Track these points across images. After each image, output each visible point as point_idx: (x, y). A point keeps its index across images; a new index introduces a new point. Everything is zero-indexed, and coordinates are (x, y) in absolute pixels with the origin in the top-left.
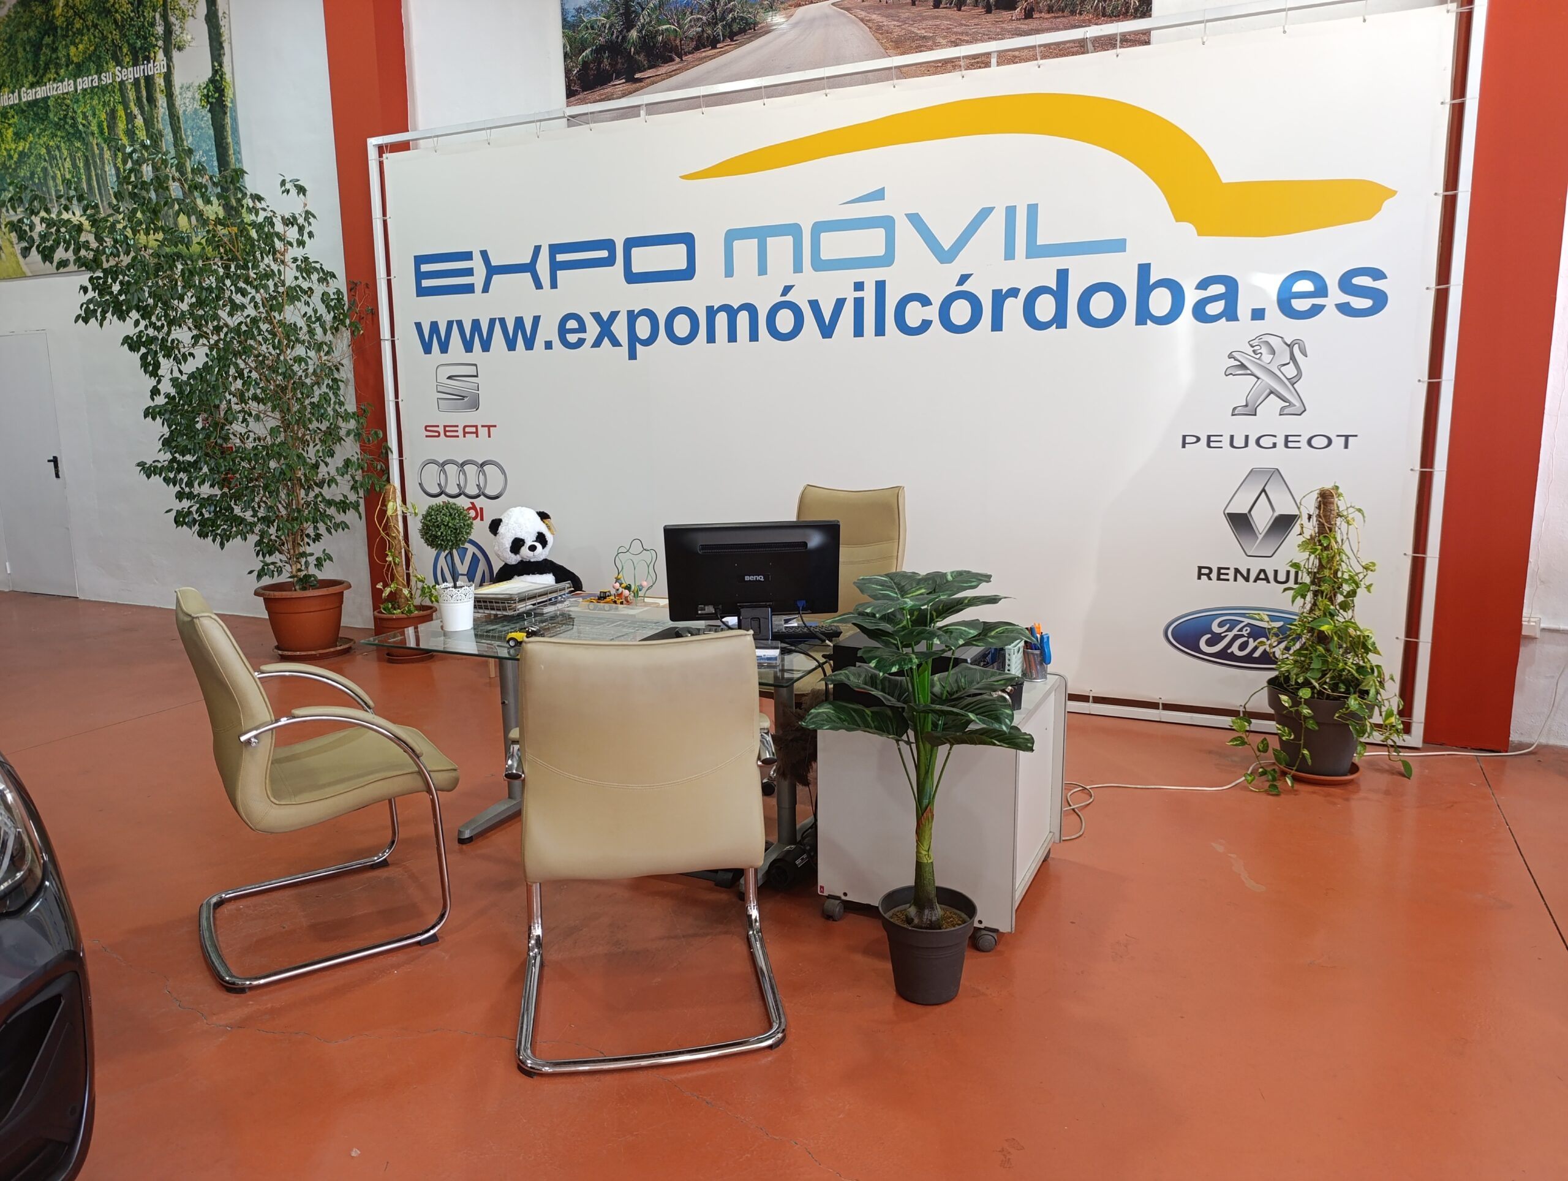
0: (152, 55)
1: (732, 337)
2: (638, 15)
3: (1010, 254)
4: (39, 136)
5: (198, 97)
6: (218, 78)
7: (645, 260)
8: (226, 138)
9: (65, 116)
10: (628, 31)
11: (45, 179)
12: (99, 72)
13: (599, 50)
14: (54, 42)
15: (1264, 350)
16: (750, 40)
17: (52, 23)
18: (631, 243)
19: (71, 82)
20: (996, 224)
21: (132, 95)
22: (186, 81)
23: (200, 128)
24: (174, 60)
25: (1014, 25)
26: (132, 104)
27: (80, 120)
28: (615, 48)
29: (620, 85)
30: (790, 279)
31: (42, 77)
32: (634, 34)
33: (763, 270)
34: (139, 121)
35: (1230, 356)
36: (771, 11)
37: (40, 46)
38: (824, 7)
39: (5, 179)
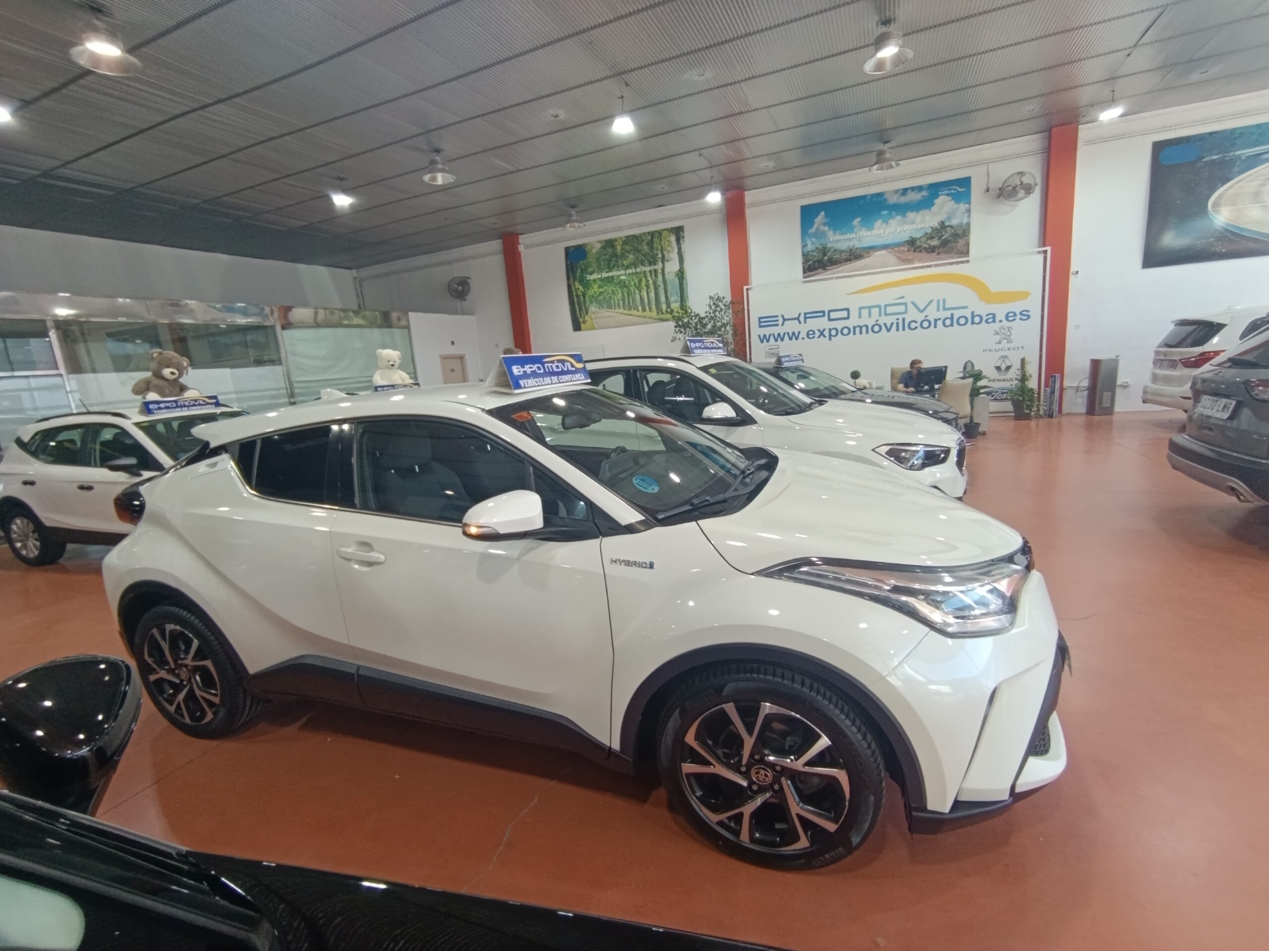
0: (657, 263)
1: (861, 333)
2: (827, 253)
3: (938, 310)
4: (609, 287)
5: (674, 275)
6: (682, 270)
7: (833, 315)
8: (684, 286)
9: (621, 281)
10: (824, 257)
11: (610, 300)
12: (635, 268)
13: (814, 262)
14: (617, 259)
15: (1002, 329)
16: (861, 260)
17: (616, 254)
18: (830, 311)
19: (623, 271)
20: (934, 304)
21: (648, 275)
22: (670, 271)
23: (674, 284)
24: (666, 265)
25: (935, 256)
26: (648, 277)
27: (627, 282)
28: (819, 261)
29: (820, 270)
30: (878, 318)
31: (611, 270)
32: (826, 258)
33: (870, 316)
34: (651, 282)
35: (994, 331)
36: (868, 253)
37: (611, 261)
38: (884, 252)
39: (591, 300)
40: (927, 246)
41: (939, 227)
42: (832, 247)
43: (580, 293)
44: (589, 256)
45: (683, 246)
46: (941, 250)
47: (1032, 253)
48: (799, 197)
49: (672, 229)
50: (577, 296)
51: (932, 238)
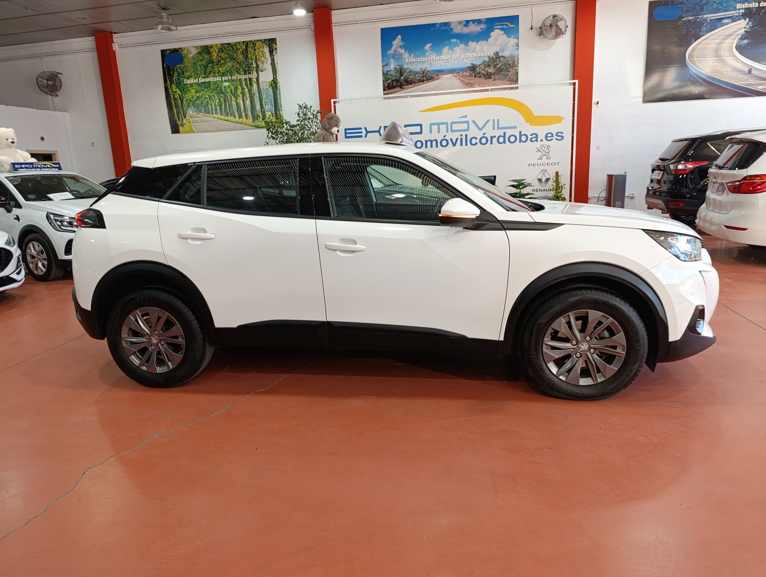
0: (252, 72)
1: (432, 147)
2: (404, 74)
3: (494, 129)
4: (206, 93)
5: (268, 84)
6: (275, 80)
7: (409, 130)
8: (277, 96)
9: (217, 87)
10: (401, 77)
11: (207, 104)
12: (231, 75)
13: (393, 81)
14: (213, 66)
15: (543, 147)
16: (432, 81)
17: (212, 60)
18: (406, 126)
19: (220, 78)
20: (491, 123)
21: (244, 83)
22: (264, 81)
23: (268, 93)
24: (260, 74)
25: (491, 82)
26: (244, 85)
27: (223, 88)
28: (397, 81)
29: (398, 89)
30: (445, 134)
31: (208, 75)
32: (402, 78)
33: (439, 132)
34: (246, 90)
35: (537, 148)
36: (437, 75)
37: (207, 67)
38: (450, 75)
39: (188, 104)
40: (486, 73)
41: (494, 57)
42: (408, 69)
43: (177, 96)
44: (185, 60)
45: (275, 57)
46: (496, 76)
47: (565, 84)
48: (379, 20)
49: (265, 40)
50: (175, 99)
51: (489, 66)
